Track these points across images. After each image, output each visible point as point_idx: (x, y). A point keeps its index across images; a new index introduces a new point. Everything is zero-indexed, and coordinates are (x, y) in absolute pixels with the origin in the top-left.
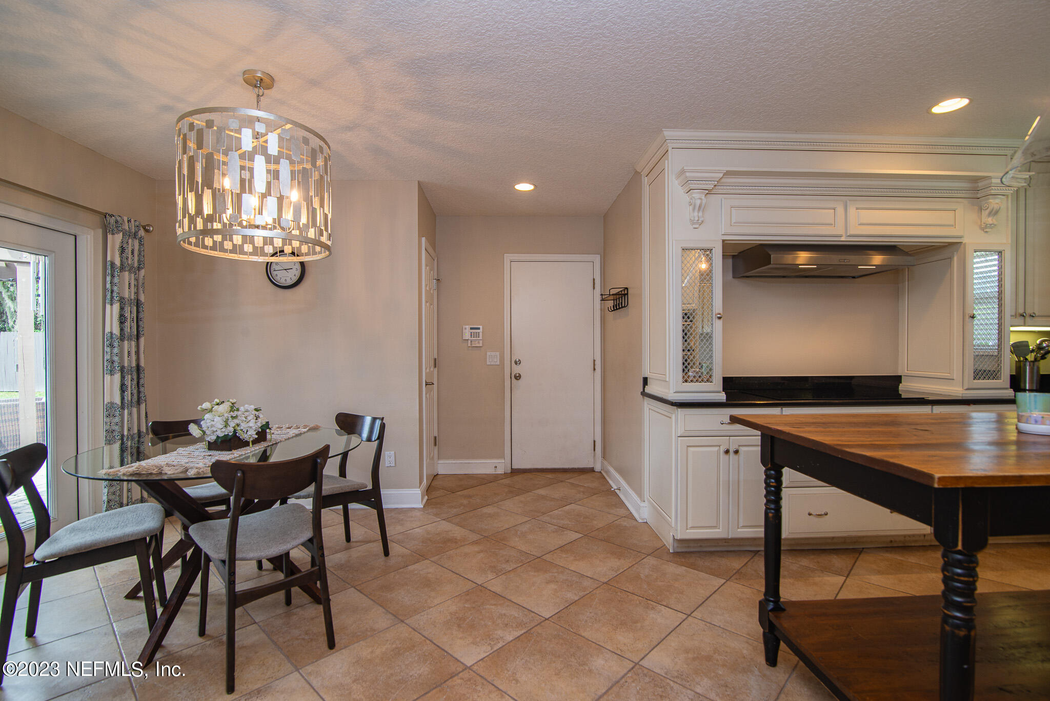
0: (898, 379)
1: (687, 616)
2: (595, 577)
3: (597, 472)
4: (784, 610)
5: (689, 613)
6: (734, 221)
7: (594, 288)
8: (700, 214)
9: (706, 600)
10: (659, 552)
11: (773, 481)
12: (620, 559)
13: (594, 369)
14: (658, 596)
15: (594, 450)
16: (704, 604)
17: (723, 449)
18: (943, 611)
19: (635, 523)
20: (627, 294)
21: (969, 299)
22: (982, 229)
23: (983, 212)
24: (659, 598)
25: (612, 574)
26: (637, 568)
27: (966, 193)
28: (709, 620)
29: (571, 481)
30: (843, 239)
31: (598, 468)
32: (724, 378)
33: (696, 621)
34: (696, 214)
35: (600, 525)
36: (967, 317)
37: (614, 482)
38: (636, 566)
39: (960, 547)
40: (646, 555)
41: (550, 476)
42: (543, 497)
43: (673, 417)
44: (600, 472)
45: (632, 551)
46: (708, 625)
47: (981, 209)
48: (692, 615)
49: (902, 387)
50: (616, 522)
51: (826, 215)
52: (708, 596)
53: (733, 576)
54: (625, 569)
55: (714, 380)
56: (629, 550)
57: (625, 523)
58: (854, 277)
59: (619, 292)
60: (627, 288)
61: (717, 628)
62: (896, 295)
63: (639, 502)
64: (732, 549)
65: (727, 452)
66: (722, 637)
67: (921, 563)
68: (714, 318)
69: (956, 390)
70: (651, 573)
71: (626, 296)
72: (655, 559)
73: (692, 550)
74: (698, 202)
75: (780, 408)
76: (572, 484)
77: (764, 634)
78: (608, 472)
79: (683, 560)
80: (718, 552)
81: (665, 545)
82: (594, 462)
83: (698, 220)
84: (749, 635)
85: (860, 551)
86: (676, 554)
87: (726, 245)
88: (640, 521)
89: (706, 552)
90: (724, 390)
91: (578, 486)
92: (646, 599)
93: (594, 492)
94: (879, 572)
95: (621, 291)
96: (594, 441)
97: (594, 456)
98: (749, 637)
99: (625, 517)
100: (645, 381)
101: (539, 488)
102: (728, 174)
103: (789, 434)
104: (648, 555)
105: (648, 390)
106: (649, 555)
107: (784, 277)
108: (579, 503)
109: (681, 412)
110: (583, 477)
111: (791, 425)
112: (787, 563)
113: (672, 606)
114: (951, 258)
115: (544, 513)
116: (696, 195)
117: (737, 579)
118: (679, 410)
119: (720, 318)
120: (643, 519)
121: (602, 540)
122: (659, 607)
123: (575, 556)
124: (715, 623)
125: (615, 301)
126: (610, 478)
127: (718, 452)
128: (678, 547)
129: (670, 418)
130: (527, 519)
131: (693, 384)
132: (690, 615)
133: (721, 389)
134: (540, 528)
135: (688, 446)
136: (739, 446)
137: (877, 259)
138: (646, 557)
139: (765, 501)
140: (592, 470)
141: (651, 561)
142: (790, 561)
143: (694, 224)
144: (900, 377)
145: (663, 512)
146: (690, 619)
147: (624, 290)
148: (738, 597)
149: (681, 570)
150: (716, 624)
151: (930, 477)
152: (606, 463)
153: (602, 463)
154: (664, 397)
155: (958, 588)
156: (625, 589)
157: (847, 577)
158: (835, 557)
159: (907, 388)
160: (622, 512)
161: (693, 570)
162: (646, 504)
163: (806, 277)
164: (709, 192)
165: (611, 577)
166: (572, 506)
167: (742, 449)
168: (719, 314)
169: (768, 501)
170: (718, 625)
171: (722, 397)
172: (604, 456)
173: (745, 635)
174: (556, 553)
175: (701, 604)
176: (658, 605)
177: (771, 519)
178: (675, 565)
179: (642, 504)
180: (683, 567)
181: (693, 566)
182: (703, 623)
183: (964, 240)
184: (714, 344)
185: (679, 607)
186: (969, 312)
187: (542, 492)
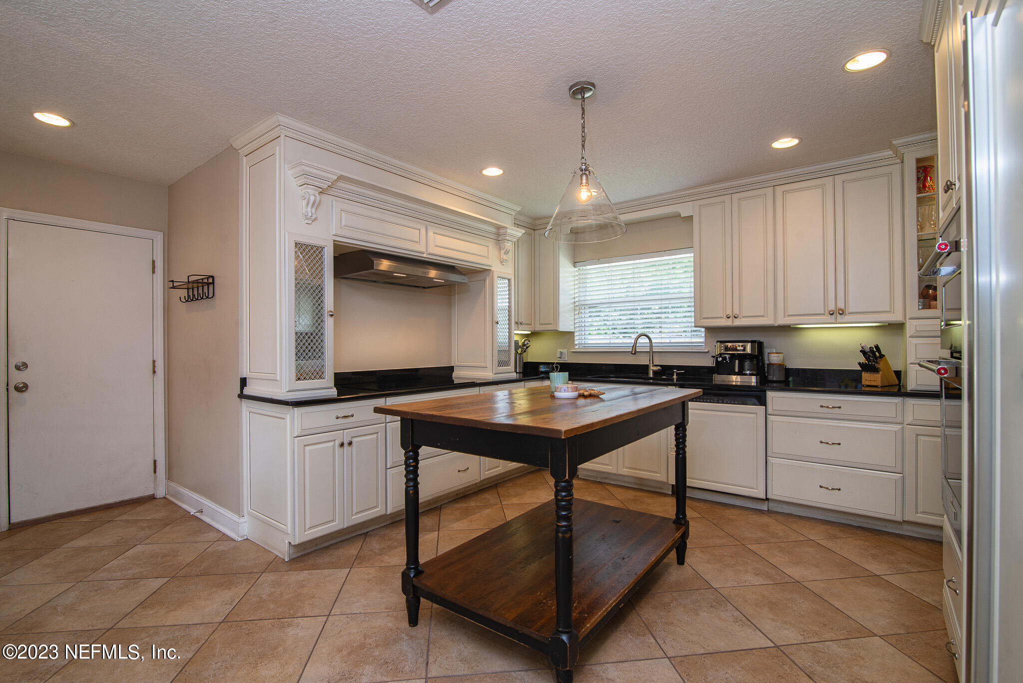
0: (451, 369)
1: (327, 617)
2: (206, 621)
3: (159, 498)
4: (422, 572)
5: (328, 614)
6: (343, 224)
7: (154, 272)
8: (314, 210)
9: (339, 593)
10: (274, 565)
11: (411, 461)
12: (230, 589)
13: (154, 372)
14: (290, 610)
15: (155, 472)
16: (339, 598)
17: (337, 443)
18: (556, 524)
19: (233, 544)
20: (213, 283)
21: (495, 310)
22: (501, 262)
23: (502, 251)
24: (291, 612)
25: (227, 609)
26: (255, 591)
27: (493, 236)
28: (349, 612)
29: (124, 517)
30: (425, 255)
31: (160, 493)
32: (336, 374)
33: (337, 618)
34: (309, 209)
35: (189, 560)
36: (494, 323)
37: (190, 505)
38: (253, 589)
39: (567, 478)
40: (260, 574)
41: (85, 519)
42: (86, 550)
43: (288, 418)
44: (165, 498)
45: (242, 575)
46: (350, 616)
47: (500, 249)
48: (332, 614)
49: (455, 375)
50: (209, 549)
51: (413, 234)
52: (340, 589)
53: (354, 562)
54: (241, 597)
55: (326, 377)
56: (237, 575)
57: (222, 547)
58: (424, 288)
59: (197, 280)
60: (213, 277)
61: (358, 615)
62: (450, 304)
63: (237, 520)
64: (344, 538)
65: (342, 445)
66: (366, 621)
67: (478, 505)
68: (326, 316)
69: (489, 375)
70: (273, 590)
71: (211, 287)
72: (271, 574)
73: (308, 551)
74: (312, 198)
75: (384, 399)
76: (127, 521)
77: (407, 601)
78: (177, 495)
79: (302, 564)
80: (332, 545)
81: (277, 556)
82: (155, 488)
83: (311, 216)
84: (387, 608)
85: (439, 508)
86: (293, 560)
87: (337, 246)
88: (240, 539)
89: (322, 549)
90: (336, 385)
91: (138, 521)
92: (278, 619)
93: (166, 523)
94: (457, 520)
95: (202, 279)
96: (155, 462)
97: (155, 478)
98: (388, 611)
99: (217, 541)
100: (244, 382)
101: (72, 539)
102: (341, 178)
103: (440, 416)
104: (262, 573)
105: (247, 391)
106: (264, 572)
107: (375, 282)
108: (147, 541)
109: (297, 411)
110: (139, 509)
111: (434, 409)
112: (393, 535)
113: (310, 614)
114: (485, 280)
115: (95, 570)
116: (311, 190)
117: (359, 564)
118: (296, 409)
119: (332, 315)
120: (243, 537)
121: (197, 576)
122: (296, 621)
123: (167, 607)
124: (355, 612)
125: (191, 291)
126: (183, 502)
127: (334, 446)
128: (293, 553)
129: (284, 419)
130: (66, 586)
131: (306, 381)
132: (329, 615)
133: (333, 385)
134: (96, 590)
135: (305, 446)
136: (352, 437)
137: (433, 273)
138: (261, 575)
139: (405, 480)
140: (152, 498)
141: (269, 577)
142: (396, 532)
143: (307, 219)
144: (453, 367)
145: (273, 521)
146: (330, 618)
147: (208, 278)
148: (365, 580)
149: (304, 575)
150: (357, 612)
151: (559, 431)
152: (173, 484)
153: (168, 487)
154: (274, 398)
155: (564, 505)
156: (249, 619)
157: (439, 531)
158: (425, 518)
159: (459, 375)
160: (212, 536)
161: (315, 571)
162: (246, 518)
163: (392, 284)
164: (322, 192)
165: (227, 612)
166: (139, 549)
167: (355, 440)
168: (332, 312)
169: (408, 480)
170: (359, 612)
171: (333, 393)
172: (170, 477)
173: (383, 611)
174: (136, 613)
175: (336, 600)
176: (293, 619)
177: (412, 496)
178: (296, 572)
179: (242, 520)
180: (305, 571)
181: (315, 567)
182: (344, 616)
183: (493, 269)
184: (326, 342)
185: (316, 612)
186: (496, 320)
187: (80, 543)
